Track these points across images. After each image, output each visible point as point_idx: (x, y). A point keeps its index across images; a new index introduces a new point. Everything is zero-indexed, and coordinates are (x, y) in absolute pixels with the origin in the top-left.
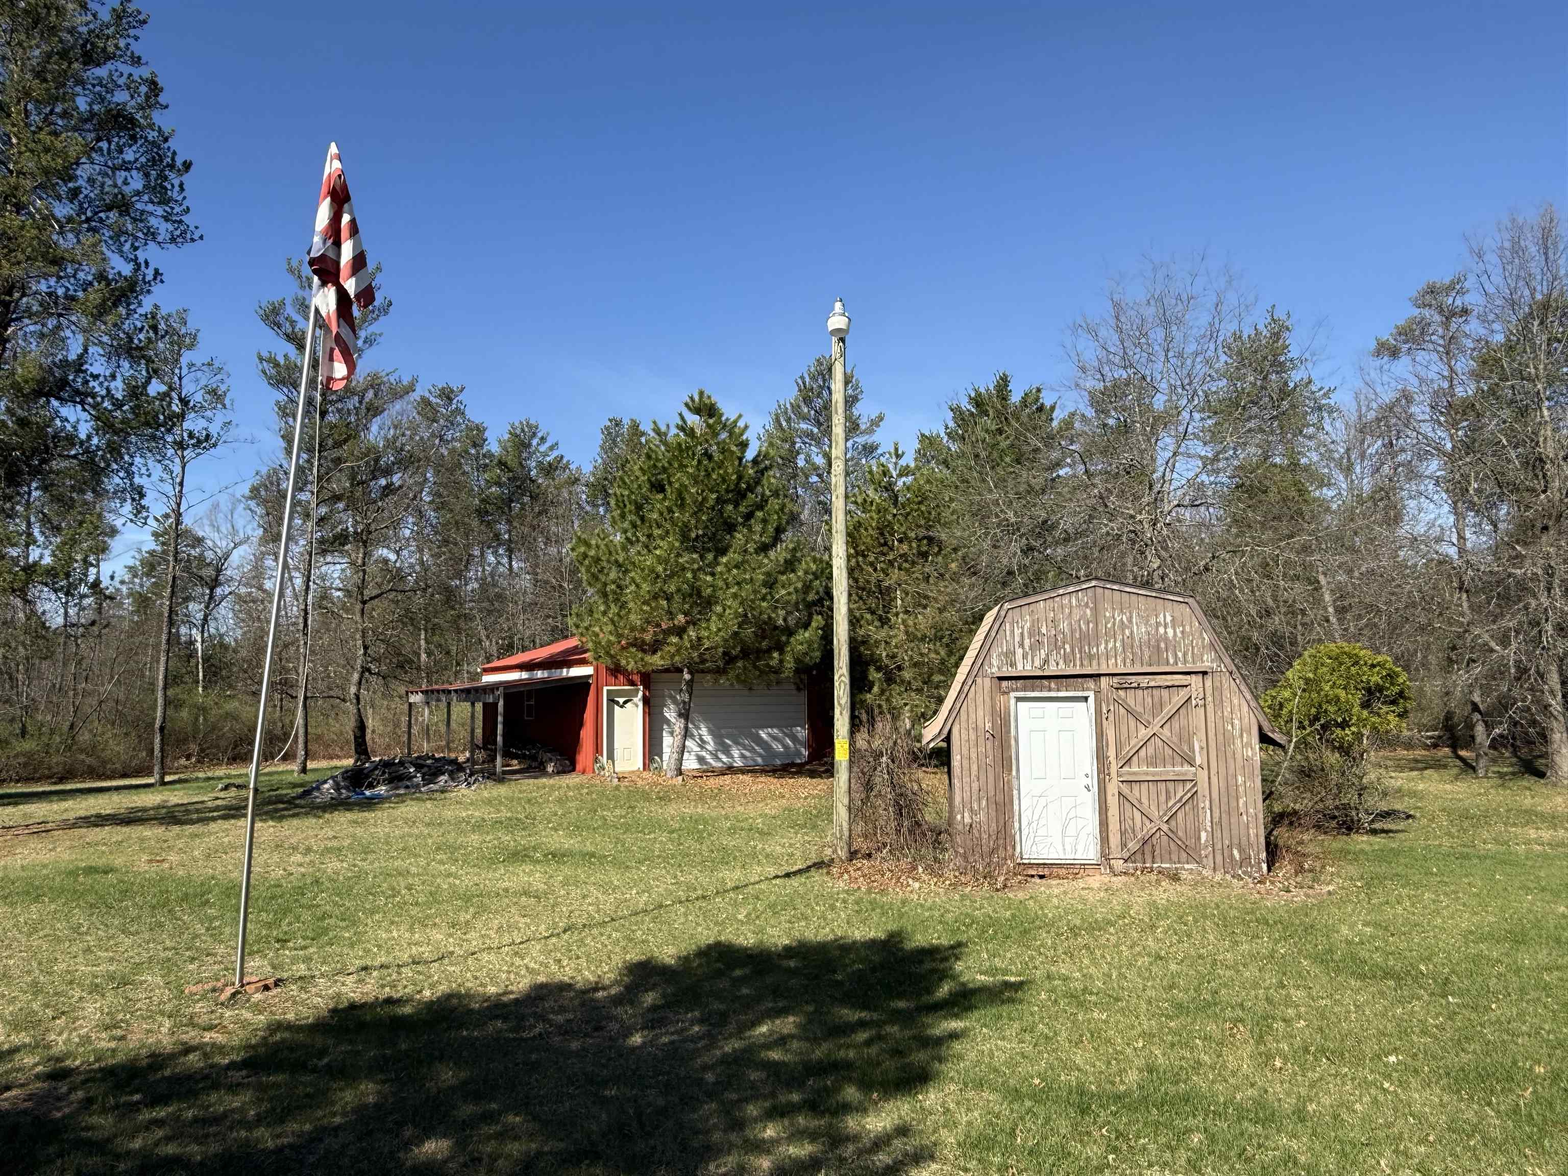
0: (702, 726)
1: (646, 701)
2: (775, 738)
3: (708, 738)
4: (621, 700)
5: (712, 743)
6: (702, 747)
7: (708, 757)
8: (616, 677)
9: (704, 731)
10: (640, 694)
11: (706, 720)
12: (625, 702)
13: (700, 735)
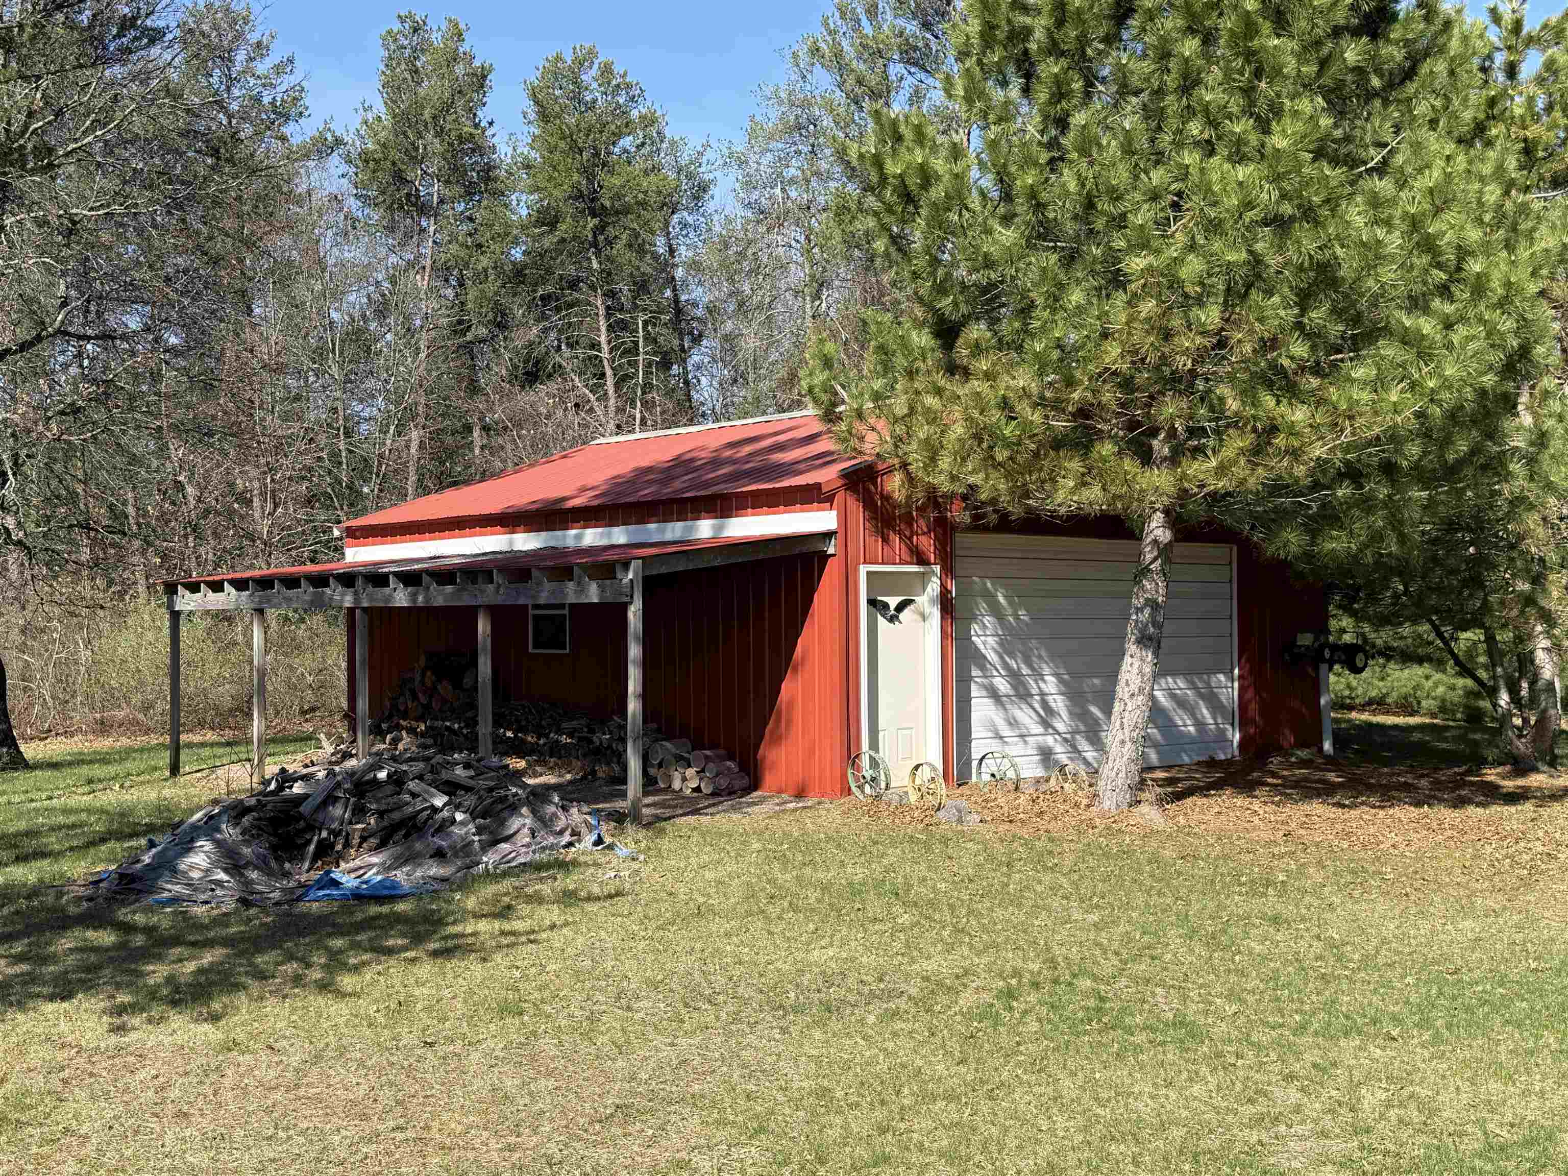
0: (1046, 670)
1: (946, 604)
2: (1181, 703)
3: (1058, 703)
4: (893, 602)
5: (1064, 714)
6: (1046, 724)
7: (1058, 748)
8: (885, 540)
9: (1050, 684)
10: (934, 587)
11: (1056, 657)
12: (900, 608)
13: (1042, 694)
